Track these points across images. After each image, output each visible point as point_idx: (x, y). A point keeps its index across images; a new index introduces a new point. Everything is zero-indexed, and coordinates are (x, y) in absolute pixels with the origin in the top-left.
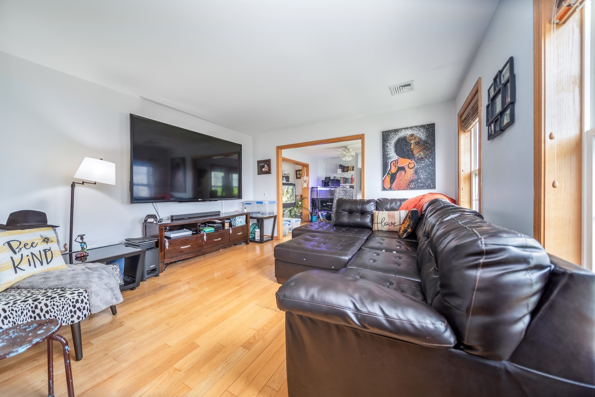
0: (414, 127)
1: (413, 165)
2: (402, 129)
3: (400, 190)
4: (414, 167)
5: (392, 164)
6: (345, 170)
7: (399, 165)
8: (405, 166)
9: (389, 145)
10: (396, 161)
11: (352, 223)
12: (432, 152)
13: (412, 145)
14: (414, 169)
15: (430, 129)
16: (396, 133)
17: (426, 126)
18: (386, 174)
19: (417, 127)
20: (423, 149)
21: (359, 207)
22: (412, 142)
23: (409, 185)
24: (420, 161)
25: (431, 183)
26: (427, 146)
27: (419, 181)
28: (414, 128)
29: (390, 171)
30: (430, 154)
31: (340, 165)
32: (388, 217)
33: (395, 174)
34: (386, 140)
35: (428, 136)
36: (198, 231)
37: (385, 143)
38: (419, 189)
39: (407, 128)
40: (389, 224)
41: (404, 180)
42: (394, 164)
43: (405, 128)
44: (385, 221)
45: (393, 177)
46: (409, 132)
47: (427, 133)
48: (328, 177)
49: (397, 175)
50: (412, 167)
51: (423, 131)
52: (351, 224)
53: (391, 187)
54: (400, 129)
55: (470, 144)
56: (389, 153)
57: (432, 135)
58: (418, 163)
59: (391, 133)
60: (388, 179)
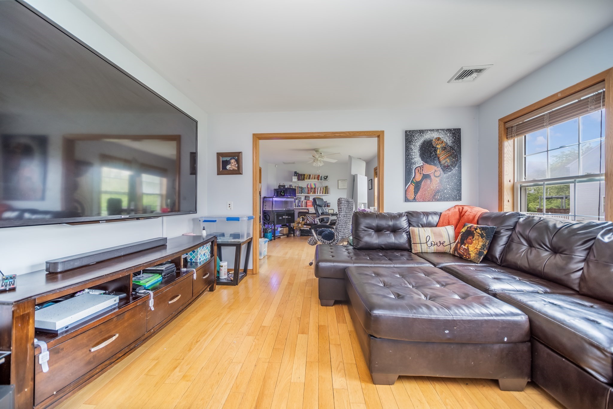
0: (440, 129)
1: (439, 173)
2: (427, 130)
3: (425, 201)
4: (440, 175)
5: (417, 171)
6: (301, 178)
7: (424, 172)
8: (431, 174)
9: (413, 148)
10: (421, 167)
11: (385, 245)
12: (457, 160)
13: (439, 150)
14: (440, 178)
15: (456, 134)
16: (421, 134)
17: (452, 130)
18: (410, 182)
19: (443, 130)
20: (449, 156)
21: (391, 223)
22: (438, 147)
23: (435, 196)
24: (446, 169)
25: (457, 194)
26: (453, 153)
27: (445, 191)
28: (440, 131)
29: (414, 179)
30: (456, 161)
31: (295, 173)
32: (433, 235)
33: (420, 182)
34: (410, 141)
35: (454, 142)
36: (131, 290)
37: (409, 145)
38: (445, 201)
39: (433, 130)
40: (437, 244)
41: (429, 190)
42: (419, 170)
43: (431, 130)
44: (431, 240)
45: (417, 186)
46: (435, 135)
47: (453, 138)
48: (282, 185)
49: (422, 184)
50: (438, 175)
51: (449, 135)
52: (383, 246)
53: (415, 197)
54: (425, 130)
55: (513, 153)
56: (413, 157)
57: (458, 141)
58: (444, 171)
59: (416, 134)
60: (412, 188)
